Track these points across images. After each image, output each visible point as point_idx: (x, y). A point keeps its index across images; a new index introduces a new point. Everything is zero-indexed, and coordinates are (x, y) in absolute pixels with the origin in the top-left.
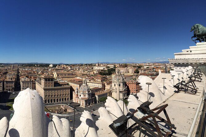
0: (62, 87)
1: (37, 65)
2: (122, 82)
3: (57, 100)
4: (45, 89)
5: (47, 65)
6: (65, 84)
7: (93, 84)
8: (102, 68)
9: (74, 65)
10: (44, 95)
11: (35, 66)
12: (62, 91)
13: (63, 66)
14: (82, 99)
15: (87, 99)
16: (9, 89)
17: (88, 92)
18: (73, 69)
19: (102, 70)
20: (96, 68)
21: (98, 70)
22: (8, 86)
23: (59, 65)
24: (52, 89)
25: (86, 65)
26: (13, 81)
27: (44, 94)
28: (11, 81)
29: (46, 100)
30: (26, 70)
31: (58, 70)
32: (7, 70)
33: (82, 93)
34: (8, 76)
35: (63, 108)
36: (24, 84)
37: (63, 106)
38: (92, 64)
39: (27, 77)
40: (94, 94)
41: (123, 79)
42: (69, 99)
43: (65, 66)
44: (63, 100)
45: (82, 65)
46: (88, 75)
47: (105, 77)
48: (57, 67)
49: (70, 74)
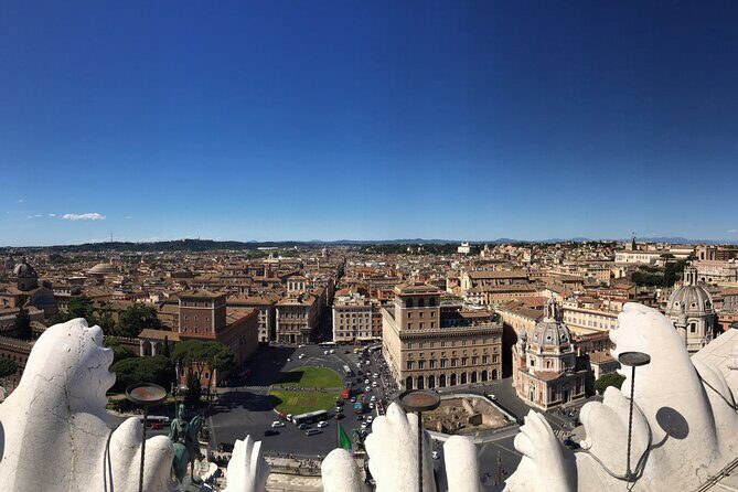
0: (472, 328)
1: (415, 246)
2: (701, 314)
3: (453, 377)
4: (404, 339)
5: (451, 248)
6: (485, 319)
7: (593, 318)
8: (645, 259)
9: (545, 246)
10: (403, 361)
11: (405, 251)
12: (469, 343)
13: (503, 251)
14: (539, 376)
15: (557, 377)
16: (293, 336)
17: (561, 350)
18: (538, 261)
19: (643, 267)
20: (625, 258)
21: (629, 267)
22: (287, 325)
23: (491, 246)
24: (432, 338)
25: (594, 244)
26: (304, 308)
27: (403, 356)
28: (298, 307)
29: (409, 378)
30: (368, 265)
31: (485, 262)
32: (302, 267)
33: (539, 352)
34: (291, 288)
35: (470, 412)
36: (342, 316)
37: (470, 401)
38: (615, 243)
39: (361, 291)
40: (587, 358)
41: (708, 304)
42: (499, 376)
43: (512, 251)
44: (474, 380)
45: (575, 245)
46: (587, 284)
47: (646, 294)
48: (482, 253)
49: (518, 278)
